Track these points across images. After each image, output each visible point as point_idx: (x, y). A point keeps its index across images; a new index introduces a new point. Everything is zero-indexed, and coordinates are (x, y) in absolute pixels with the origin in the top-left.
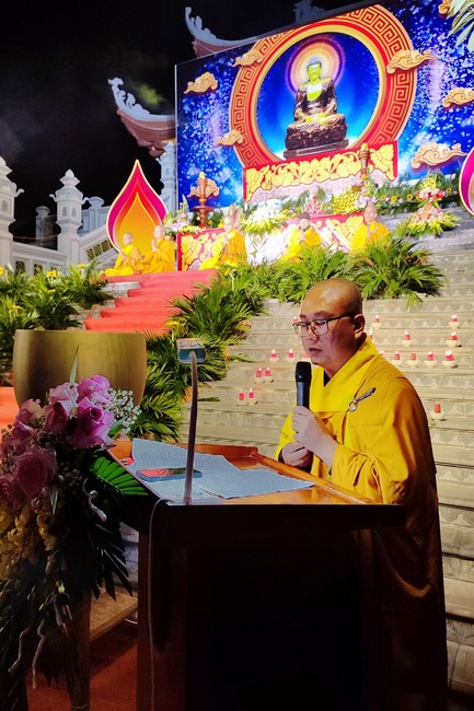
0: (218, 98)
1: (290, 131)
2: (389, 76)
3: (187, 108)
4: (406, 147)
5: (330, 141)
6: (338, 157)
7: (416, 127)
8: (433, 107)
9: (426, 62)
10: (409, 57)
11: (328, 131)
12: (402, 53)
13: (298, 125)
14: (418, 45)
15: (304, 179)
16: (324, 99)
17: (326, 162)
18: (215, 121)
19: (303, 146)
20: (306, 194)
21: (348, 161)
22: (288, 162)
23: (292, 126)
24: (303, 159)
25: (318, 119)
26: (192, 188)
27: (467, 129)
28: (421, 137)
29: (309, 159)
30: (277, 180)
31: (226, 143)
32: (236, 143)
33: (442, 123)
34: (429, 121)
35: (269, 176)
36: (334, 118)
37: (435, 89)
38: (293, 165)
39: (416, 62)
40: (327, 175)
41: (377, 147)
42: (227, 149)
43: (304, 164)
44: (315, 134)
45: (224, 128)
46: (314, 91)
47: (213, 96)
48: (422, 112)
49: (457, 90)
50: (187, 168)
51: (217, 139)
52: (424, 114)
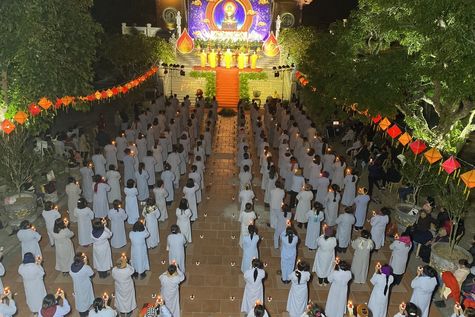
0: (202, 8)
1: (223, 23)
2: (247, 15)
3: (192, 9)
4: (250, 32)
5: (233, 28)
6: (235, 32)
7: (252, 29)
8: (256, 25)
9: (255, 14)
10: (252, 12)
11: (233, 25)
12: (250, 10)
13: (225, 22)
14: (254, 9)
15: (226, 36)
16: (232, 17)
17: (232, 32)
18: (201, 15)
19: (226, 28)
20: (227, 39)
21: (237, 33)
22: (222, 31)
23: (223, 21)
24: (226, 31)
25: (230, 21)
26: (194, 32)
27: (263, 31)
28: (253, 31)
29: (228, 31)
30: (219, 35)
31: (205, 22)
32: (208, 23)
33: (258, 29)
34: (255, 28)
35: (217, 33)
36: (234, 22)
37: (257, 22)
38: (223, 32)
39: (253, 14)
40: (232, 36)
41: (244, 32)
42: (205, 24)
43: (226, 32)
44: (230, 25)
45: (204, 17)
46: (230, 14)
47: (200, 7)
48: (254, 26)
49: (261, 22)
50: (192, 26)
51: (202, 20)
52: (255, 26)
